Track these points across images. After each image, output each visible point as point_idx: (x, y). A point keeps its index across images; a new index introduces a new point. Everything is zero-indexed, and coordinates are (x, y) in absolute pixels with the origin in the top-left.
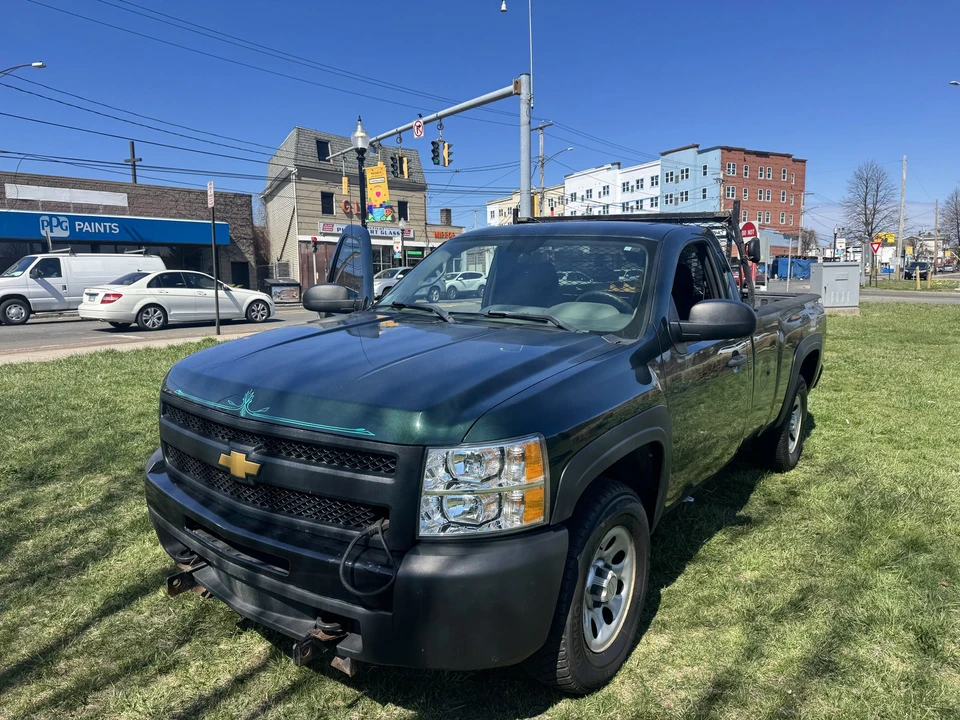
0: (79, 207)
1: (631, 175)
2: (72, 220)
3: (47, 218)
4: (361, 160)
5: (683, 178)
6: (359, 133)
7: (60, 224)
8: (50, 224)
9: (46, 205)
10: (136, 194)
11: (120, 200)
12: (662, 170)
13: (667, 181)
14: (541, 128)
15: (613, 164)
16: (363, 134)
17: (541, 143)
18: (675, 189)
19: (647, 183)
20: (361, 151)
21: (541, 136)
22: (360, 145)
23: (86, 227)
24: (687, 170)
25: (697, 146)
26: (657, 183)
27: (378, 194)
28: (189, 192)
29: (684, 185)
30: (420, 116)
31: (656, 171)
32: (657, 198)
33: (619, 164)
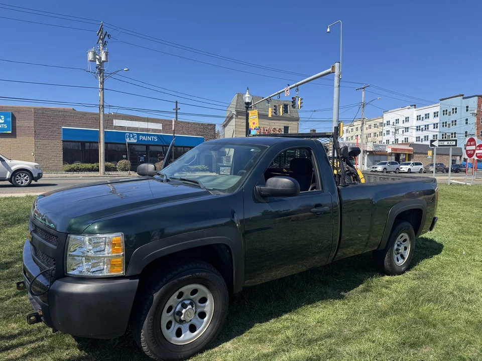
0: (142, 130)
1: (422, 112)
2: (138, 135)
3: (128, 134)
4: (247, 108)
5: (453, 113)
6: (247, 95)
7: (133, 137)
8: (129, 136)
9: (129, 128)
10: (166, 124)
11: (159, 126)
12: (441, 109)
13: (444, 114)
14: (363, 88)
15: (411, 106)
16: (249, 96)
17: (363, 96)
18: (449, 119)
19: (431, 116)
20: (248, 104)
21: (363, 92)
22: (247, 100)
23: (144, 138)
24: (456, 109)
25: (463, 95)
26: (437, 116)
27: (254, 123)
28: (188, 123)
29: (454, 117)
30: (289, 85)
31: (437, 109)
32: (437, 124)
33: (415, 106)
